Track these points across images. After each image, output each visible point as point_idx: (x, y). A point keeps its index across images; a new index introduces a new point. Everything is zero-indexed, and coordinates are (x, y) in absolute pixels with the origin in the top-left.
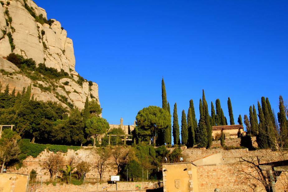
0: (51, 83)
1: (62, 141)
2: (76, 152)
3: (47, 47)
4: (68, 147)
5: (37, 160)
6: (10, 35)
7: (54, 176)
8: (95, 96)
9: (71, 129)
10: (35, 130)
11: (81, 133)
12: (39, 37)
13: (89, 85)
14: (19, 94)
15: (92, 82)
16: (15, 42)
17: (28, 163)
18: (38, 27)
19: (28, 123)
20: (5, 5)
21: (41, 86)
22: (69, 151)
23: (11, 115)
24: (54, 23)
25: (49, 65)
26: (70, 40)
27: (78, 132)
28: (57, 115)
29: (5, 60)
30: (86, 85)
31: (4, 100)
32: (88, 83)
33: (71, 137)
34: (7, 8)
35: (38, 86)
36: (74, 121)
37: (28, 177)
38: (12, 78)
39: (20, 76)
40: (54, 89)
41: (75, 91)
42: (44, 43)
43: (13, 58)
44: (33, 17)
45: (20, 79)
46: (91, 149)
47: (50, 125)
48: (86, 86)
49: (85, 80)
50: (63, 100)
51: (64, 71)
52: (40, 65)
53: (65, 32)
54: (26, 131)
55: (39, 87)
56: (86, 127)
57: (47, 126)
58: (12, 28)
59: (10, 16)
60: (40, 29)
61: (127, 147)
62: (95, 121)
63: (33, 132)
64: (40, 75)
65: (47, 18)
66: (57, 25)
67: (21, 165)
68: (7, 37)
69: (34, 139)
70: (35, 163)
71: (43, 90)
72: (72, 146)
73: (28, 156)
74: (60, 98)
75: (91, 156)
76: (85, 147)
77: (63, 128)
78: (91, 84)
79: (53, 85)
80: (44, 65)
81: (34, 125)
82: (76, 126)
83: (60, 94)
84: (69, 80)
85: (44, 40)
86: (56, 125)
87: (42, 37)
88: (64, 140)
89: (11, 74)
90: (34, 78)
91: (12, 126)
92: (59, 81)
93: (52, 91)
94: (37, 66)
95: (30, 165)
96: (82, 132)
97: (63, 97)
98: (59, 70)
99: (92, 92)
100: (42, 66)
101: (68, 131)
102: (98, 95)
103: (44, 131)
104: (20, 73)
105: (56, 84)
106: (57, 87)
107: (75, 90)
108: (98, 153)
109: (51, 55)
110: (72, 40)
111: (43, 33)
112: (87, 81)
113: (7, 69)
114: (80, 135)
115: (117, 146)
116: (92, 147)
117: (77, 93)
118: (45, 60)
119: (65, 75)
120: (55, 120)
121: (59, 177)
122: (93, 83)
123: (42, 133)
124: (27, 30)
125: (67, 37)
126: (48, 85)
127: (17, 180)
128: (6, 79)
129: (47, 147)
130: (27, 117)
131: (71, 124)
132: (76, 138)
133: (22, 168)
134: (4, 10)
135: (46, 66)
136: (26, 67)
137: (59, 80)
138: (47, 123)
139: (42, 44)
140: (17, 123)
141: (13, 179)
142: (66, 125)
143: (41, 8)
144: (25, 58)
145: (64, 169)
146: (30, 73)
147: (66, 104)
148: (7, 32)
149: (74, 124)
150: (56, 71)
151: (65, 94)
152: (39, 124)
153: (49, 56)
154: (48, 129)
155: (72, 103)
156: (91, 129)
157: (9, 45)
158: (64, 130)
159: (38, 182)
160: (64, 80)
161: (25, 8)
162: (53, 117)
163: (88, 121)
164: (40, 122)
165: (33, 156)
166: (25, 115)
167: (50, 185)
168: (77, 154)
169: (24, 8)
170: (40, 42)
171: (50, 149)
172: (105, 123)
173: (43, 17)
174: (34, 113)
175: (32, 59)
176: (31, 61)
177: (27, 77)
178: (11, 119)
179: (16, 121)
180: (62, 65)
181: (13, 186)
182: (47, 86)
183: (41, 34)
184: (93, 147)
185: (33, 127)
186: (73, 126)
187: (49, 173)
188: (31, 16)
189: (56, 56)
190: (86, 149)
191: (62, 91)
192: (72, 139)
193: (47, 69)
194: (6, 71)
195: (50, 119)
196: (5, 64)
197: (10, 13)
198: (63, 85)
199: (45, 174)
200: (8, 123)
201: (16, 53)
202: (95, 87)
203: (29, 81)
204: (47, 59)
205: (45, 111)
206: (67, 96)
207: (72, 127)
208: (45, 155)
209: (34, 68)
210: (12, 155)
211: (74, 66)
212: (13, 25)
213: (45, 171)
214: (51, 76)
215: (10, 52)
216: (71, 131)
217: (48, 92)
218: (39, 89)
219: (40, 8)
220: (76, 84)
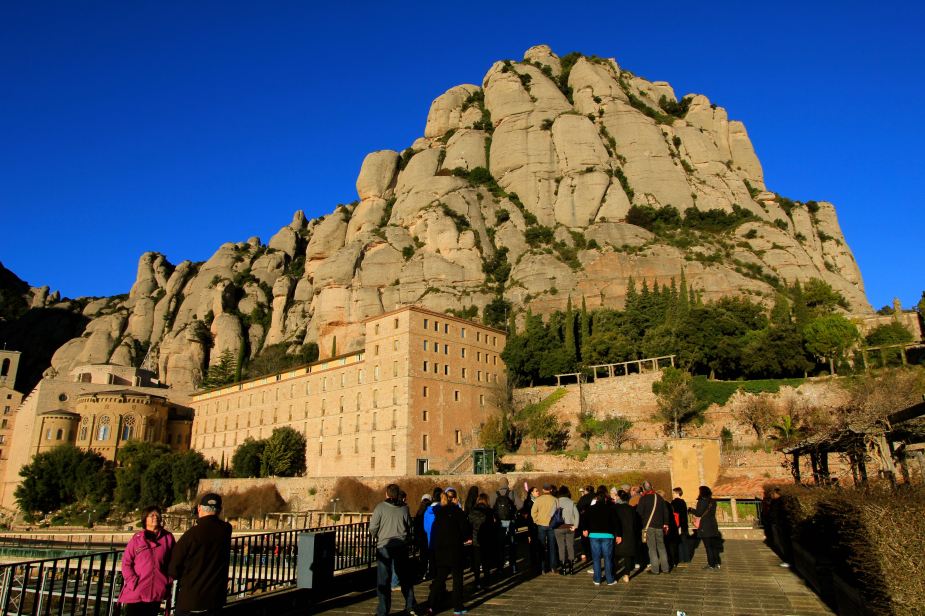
0: (719, 242)
1: (765, 373)
2: (796, 390)
3: (692, 168)
4: (778, 381)
5: (726, 409)
6: (619, 174)
7: (764, 436)
8: (831, 234)
9: (777, 349)
10: (711, 359)
11: (798, 353)
12: (673, 155)
13: (809, 212)
14: (665, 288)
15: (814, 203)
16: (632, 185)
17: (714, 416)
18: (665, 134)
19: (696, 349)
20: (597, 119)
21: (700, 257)
22: (782, 388)
23: (667, 339)
24: (694, 102)
25: (704, 206)
26: (739, 125)
27: (792, 352)
28: (744, 326)
29: (624, 223)
30: (801, 215)
31: (645, 307)
32: (806, 209)
33: (780, 363)
34: (601, 123)
35: (694, 257)
36: (779, 334)
37: (719, 443)
38: (645, 256)
39: (656, 247)
40: (728, 255)
41: (775, 246)
42: (683, 163)
43: (637, 217)
44: (650, 119)
45: (658, 255)
46: (827, 380)
47: (735, 346)
48: (801, 218)
49: (798, 204)
50: (751, 273)
51: (739, 207)
52: (688, 211)
53: (721, 112)
54: (697, 363)
55: (697, 260)
56: (805, 341)
57: (730, 349)
58: (619, 157)
59: (611, 135)
60: (670, 137)
61: (910, 368)
62: (822, 327)
63: (708, 362)
64: (693, 234)
65: (675, 99)
66: (700, 104)
67: (702, 420)
68: (616, 181)
69: (712, 373)
70: (725, 414)
71: (707, 263)
72: (786, 380)
73: (710, 403)
74: (745, 270)
75: (831, 395)
76: (813, 379)
77: (760, 349)
78: (813, 208)
79: (725, 246)
80: (696, 209)
81: (707, 350)
82: (785, 343)
83: (743, 261)
84: (754, 225)
85: (683, 157)
86: (746, 343)
87: (676, 153)
88: (767, 370)
89: (641, 249)
90: (682, 245)
91: (672, 356)
92: (734, 235)
93: (724, 261)
94: (683, 216)
95: (718, 419)
96: (801, 350)
97: (751, 267)
98: (729, 210)
99: (822, 227)
100: (693, 213)
101: (770, 355)
102: (838, 230)
103: (727, 358)
104: (656, 241)
105: (728, 242)
106: (732, 247)
107: (774, 244)
108: (844, 387)
109: (704, 182)
110: (741, 124)
111: (677, 142)
112: (801, 205)
113: (632, 242)
114: (798, 357)
115: (886, 370)
116: (828, 377)
117: (781, 248)
118: (694, 197)
119: (745, 216)
120: (743, 334)
121: (774, 438)
122: (819, 204)
123: (725, 363)
124: (645, 150)
125: (729, 120)
126: (713, 249)
127: (704, 448)
128: (635, 261)
129: (740, 386)
130: (691, 338)
131: (773, 340)
132: (791, 363)
133: (705, 425)
134: (598, 128)
135: (701, 210)
136: (663, 225)
137: (734, 231)
138: (728, 345)
139: (680, 166)
140: (678, 351)
141: (698, 447)
142: (764, 343)
143: (660, 83)
144: (657, 207)
145: (780, 423)
146: (672, 236)
147: (761, 280)
148: (614, 169)
149: (780, 338)
150: (722, 213)
151: (753, 259)
152: (715, 347)
153: (700, 186)
154: (734, 354)
155: (773, 274)
156: (817, 344)
157: (622, 194)
158: (763, 352)
159: (738, 448)
160: (745, 228)
161: (632, 106)
162: (737, 329)
163: (808, 329)
164: (716, 343)
165: (718, 403)
166: (687, 336)
167: (759, 452)
168: (799, 393)
169: (630, 108)
170: (676, 164)
171: (744, 390)
172: (846, 328)
173: (668, 100)
174: (702, 330)
175: (668, 206)
176: (668, 211)
177: (669, 247)
178: (667, 344)
179: (676, 348)
180: (734, 194)
181: (700, 457)
182: (712, 253)
183: (673, 147)
184: (831, 378)
185: (706, 354)
186: (778, 342)
187: (754, 431)
188: (646, 117)
189: (715, 181)
190: (816, 382)
191: (747, 253)
192: (782, 367)
193: (703, 217)
194: (632, 245)
195: (731, 334)
196: (627, 233)
197: (608, 129)
198: (744, 240)
199: (747, 432)
200: (664, 354)
201: (639, 204)
202: (827, 211)
203: (675, 253)
204: (698, 194)
205: (719, 322)
206: (759, 263)
207: (778, 346)
208: (739, 400)
209: (677, 223)
210: (685, 407)
211: (760, 179)
212: (620, 151)
213: (746, 427)
214: (715, 227)
215: (628, 207)
216: (777, 353)
217: (716, 264)
218: (699, 263)
219: (656, 83)
220: (773, 229)
